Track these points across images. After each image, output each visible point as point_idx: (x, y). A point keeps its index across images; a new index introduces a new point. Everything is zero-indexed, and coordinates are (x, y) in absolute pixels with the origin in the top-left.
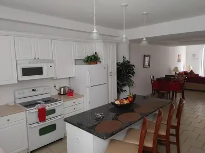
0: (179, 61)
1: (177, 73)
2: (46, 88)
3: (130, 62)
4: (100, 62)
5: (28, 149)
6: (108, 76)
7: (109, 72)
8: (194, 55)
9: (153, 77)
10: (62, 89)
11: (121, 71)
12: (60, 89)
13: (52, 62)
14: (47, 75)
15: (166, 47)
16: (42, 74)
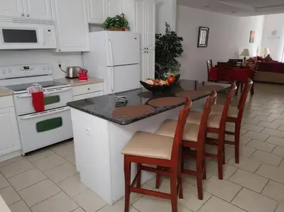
0: (251, 40)
1: (247, 58)
2: (46, 66)
3: (176, 35)
4: (129, 29)
5: (21, 150)
6: (140, 53)
7: (143, 47)
8: (274, 33)
9: (211, 61)
10: (71, 71)
11: (162, 47)
12: (68, 69)
13: (51, 23)
14: (44, 44)
15: (234, 18)
16: (36, 42)
